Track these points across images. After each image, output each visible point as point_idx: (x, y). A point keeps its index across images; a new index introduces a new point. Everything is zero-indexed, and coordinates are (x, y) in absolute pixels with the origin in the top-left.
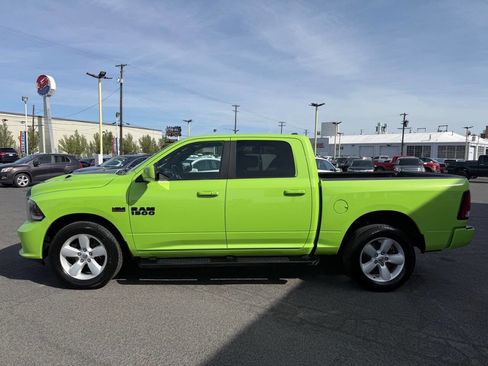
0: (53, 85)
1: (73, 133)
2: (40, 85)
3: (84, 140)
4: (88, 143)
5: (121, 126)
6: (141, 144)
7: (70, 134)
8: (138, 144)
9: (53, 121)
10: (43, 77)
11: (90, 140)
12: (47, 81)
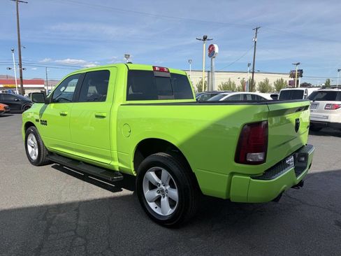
0: (217, 50)
1: (228, 81)
2: (210, 51)
3: (234, 85)
4: (237, 87)
5: (253, 73)
6: (276, 85)
7: (225, 81)
8: (273, 86)
9: (215, 73)
10: (212, 45)
11: (238, 84)
12: (213, 48)
